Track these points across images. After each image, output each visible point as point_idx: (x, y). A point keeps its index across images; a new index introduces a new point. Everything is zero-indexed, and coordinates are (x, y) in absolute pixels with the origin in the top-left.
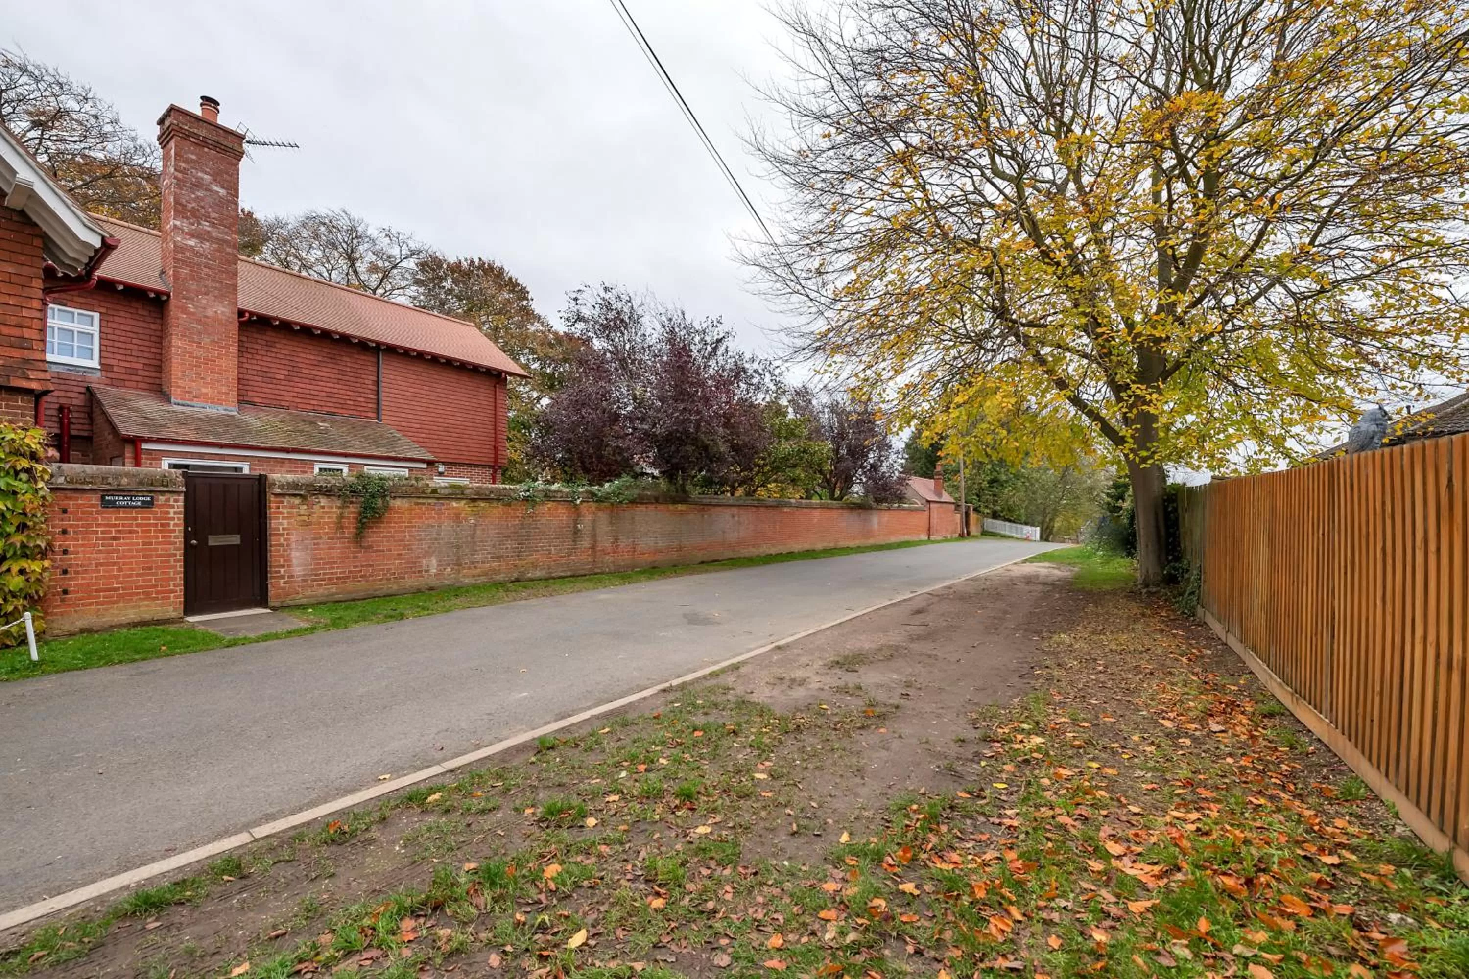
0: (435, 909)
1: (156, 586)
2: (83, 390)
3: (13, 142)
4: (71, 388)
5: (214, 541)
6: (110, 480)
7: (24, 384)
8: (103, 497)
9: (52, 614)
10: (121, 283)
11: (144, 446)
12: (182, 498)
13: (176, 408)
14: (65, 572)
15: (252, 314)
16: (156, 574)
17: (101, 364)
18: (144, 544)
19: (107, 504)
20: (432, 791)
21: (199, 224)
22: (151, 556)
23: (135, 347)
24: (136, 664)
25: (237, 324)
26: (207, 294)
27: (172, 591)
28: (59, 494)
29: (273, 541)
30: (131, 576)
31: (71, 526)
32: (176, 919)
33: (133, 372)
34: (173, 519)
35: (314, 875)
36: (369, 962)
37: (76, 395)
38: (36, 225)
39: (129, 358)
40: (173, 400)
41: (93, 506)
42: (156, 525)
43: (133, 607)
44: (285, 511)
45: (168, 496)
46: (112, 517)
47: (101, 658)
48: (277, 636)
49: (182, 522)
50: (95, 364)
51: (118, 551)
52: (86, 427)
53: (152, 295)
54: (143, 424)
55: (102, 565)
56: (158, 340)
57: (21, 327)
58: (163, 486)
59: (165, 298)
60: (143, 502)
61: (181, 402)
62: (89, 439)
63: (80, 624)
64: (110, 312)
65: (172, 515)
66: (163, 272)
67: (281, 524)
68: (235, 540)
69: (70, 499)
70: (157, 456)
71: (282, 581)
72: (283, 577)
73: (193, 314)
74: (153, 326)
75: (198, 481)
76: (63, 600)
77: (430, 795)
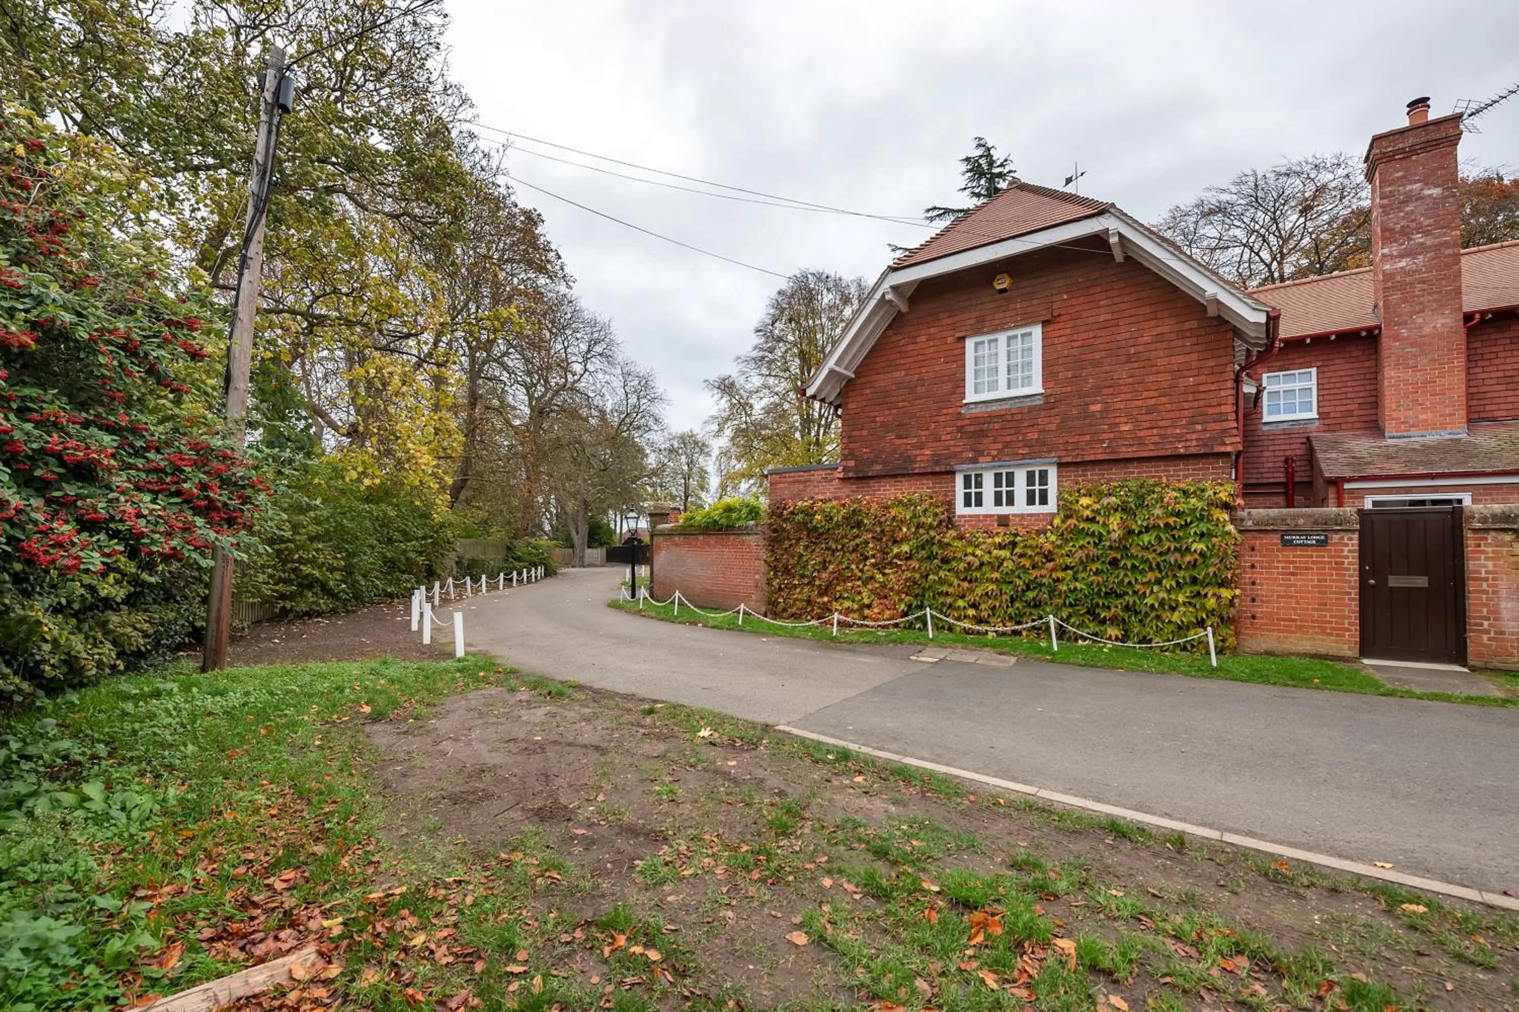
0: (1275, 971)
1: (1331, 622)
2: (1304, 440)
3: (1202, 270)
4: (1294, 441)
5: (1394, 582)
6: (1288, 521)
7: (1222, 449)
8: (1282, 536)
9: (1244, 634)
10: (1332, 333)
11: (1347, 486)
12: (1356, 536)
13: (1390, 442)
14: (1253, 600)
15: (1483, 313)
16: (1330, 610)
17: (1319, 413)
18: (1319, 580)
19: (1287, 544)
20: (1417, 900)
21: (1410, 239)
22: (1326, 593)
23: (1350, 389)
24: (1287, 689)
25: (1463, 331)
26: (1422, 311)
27: (1347, 630)
28: (1248, 535)
29: (1471, 586)
30: (1307, 609)
31: (1258, 561)
32: (1121, 847)
33: (1350, 414)
34: (1347, 557)
35: (1222, 883)
36: (1184, 954)
37: (1298, 446)
38: (1228, 322)
39: (1344, 402)
40: (1387, 434)
41: (1275, 544)
42: (1330, 563)
43: (1310, 639)
44: (1490, 549)
45: (1342, 534)
46: (1290, 554)
47: (1261, 676)
48: (1449, 699)
49: (1356, 560)
50: (1314, 415)
51: (1296, 586)
52: (1308, 473)
53: (1364, 334)
54: (1349, 464)
55: (1282, 597)
56: (1372, 376)
57: (1219, 405)
58: (1337, 524)
59: (1377, 332)
60: (1317, 540)
61: (1395, 434)
62: (1310, 483)
63: (1264, 646)
64: (1326, 363)
65: (1346, 553)
66: (1376, 306)
67: (1484, 566)
68: (1422, 582)
69: (1256, 538)
70: (1359, 494)
71: (1485, 637)
72: (1487, 632)
73: (1407, 338)
74: (1367, 364)
75: (1375, 518)
76: (1252, 624)
77: (1411, 902)
